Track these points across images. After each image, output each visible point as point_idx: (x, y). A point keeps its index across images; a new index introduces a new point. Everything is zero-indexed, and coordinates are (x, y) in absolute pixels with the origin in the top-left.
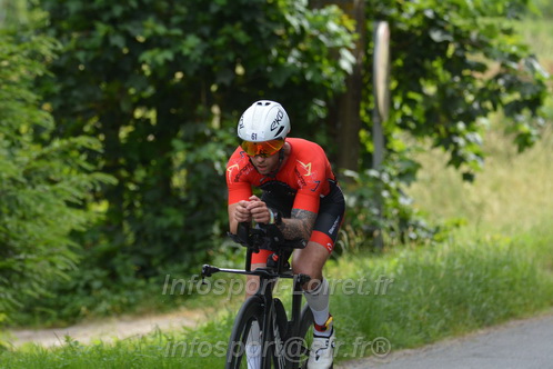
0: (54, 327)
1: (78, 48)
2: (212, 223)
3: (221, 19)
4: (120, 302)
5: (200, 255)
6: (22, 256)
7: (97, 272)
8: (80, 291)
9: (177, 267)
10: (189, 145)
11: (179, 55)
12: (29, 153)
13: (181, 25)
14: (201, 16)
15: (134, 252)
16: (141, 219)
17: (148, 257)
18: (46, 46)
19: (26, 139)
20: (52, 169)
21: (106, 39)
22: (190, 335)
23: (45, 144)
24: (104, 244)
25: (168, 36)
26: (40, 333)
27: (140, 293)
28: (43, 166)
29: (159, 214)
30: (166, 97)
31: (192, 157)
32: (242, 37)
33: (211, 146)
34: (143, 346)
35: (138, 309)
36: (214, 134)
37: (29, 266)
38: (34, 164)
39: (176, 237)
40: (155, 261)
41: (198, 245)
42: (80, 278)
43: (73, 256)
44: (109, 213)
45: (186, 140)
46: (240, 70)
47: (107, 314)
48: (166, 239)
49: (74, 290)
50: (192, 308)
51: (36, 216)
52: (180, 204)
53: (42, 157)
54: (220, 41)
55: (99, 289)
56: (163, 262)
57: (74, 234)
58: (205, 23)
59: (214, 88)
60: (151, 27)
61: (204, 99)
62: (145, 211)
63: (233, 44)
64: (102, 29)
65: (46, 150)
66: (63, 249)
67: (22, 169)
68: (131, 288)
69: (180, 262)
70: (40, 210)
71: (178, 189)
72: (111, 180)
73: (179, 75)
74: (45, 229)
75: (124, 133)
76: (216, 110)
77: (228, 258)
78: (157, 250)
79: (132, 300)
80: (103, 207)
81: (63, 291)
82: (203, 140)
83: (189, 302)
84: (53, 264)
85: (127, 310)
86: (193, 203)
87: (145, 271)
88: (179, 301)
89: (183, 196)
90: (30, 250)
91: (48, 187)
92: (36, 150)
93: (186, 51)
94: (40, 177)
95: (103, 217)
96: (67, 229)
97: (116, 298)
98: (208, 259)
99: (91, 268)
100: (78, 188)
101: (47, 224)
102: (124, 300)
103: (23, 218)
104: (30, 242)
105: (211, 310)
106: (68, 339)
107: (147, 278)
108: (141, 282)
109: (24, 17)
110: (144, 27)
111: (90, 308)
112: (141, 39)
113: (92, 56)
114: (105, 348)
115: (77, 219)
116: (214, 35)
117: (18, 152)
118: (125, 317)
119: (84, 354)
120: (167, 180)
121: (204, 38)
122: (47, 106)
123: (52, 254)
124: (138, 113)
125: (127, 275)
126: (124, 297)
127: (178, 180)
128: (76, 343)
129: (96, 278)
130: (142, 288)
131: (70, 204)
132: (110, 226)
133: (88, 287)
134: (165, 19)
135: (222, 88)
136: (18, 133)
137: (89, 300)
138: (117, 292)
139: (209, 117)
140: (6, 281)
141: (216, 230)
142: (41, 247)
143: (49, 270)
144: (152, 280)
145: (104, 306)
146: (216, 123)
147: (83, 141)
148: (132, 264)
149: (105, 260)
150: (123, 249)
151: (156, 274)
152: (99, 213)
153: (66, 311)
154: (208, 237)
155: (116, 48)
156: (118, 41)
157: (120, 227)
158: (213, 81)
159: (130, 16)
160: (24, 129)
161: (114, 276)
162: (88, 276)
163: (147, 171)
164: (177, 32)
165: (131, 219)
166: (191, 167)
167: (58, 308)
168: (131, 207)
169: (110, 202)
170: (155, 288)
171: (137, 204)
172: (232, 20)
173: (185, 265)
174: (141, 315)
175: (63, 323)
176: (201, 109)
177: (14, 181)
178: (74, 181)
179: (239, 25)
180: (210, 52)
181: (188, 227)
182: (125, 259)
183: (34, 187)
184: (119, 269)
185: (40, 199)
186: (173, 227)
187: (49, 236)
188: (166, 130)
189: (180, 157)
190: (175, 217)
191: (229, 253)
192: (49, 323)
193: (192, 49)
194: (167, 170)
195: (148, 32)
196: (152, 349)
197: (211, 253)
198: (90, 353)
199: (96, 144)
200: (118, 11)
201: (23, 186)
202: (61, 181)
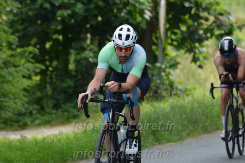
0: (16, 130)
4: (45, 120)
6: (2, 99)
7: (35, 106)
8: (27, 115)
9: (70, 105)
10: (77, 52)
11: (74, 12)
12: (5, 54)
15: (52, 98)
16: (55, 84)
17: (58, 100)
20: (16, 61)
21: (42, 5)
22: (76, 135)
23: (14, 50)
24: (38, 94)
25: (68, 3)
26: (10, 133)
27: (54, 116)
28: (12, 59)
29: (62, 81)
30: (66, 29)
31: (78, 57)
32: (101, 4)
33: (87, 52)
34: (55, 140)
35: (53, 123)
36: (88, 46)
37: (5, 104)
38: (8, 59)
39: (70, 91)
40: (61, 102)
42: (27, 109)
43: (26, 99)
44: (41, 80)
45: (76, 49)
46: (100, 19)
47: (39, 125)
48: (66, 92)
49: (24, 114)
51: (8, 82)
52: (72, 77)
53: (12, 56)
54: (92, 6)
55: (36, 114)
56: (64, 103)
57: (25, 90)
59: (88, 26)
61: (84, 31)
62: (57, 80)
63: (97, 7)
64: (40, 1)
65: (14, 52)
66: (21, 95)
67: (3, 61)
68: (50, 114)
69: (72, 102)
70: (10, 79)
71: (71, 71)
73: (73, 21)
74: (12, 87)
75: (48, 45)
76: (89, 36)
78: (62, 97)
79: (50, 119)
80: (38, 78)
81: (20, 114)
82: (83, 49)
83: (76, 120)
84: (15, 103)
85: (48, 123)
86: (79, 77)
87: (56, 106)
88: (71, 120)
89: (73, 73)
90: (5, 96)
91: (13, 69)
92: (9, 52)
93: (77, 10)
94: (11, 65)
95: (38, 82)
96: (22, 87)
97: (43, 118)
99: (32, 104)
100: (28, 70)
101: (13, 85)
102: (47, 119)
103: (2, 82)
104: (6, 93)
106: (21, 136)
107: (57, 109)
108: (54, 111)
111: (32, 122)
112: (57, 4)
113: (35, 12)
114: (38, 140)
115: (26, 83)
116: (89, 3)
117: (0, 53)
118: (47, 126)
119: (29, 142)
120: (66, 66)
121: (84, 4)
123: (15, 98)
124: (54, 37)
125: (48, 107)
126: (47, 117)
127: (72, 67)
128: (26, 137)
129: (34, 109)
130: (55, 114)
131: (24, 77)
132: (41, 86)
133: (31, 113)
135: (92, 26)
137: (31, 119)
138: (43, 115)
139: (86, 39)
142: (11, 96)
143: (14, 106)
144: (60, 110)
145: (37, 122)
147: (31, 48)
148: (51, 103)
149: (38, 101)
150: (47, 96)
151: (61, 108)
152: (36, 81)
153: (21, 123)
155: (46, 9)
156: (47, 6)
157: (45, 87)
158: (88, 22)
161: (42, 108)
162: (31, 108)
163: (58, 62)
164: (73, 1)
165: (51, 83)
166: (78, 62)
167: (18, 122)
168: (51, 78)
170: (60, 114)
171: (54, 77)
174: (54, 125)
175: (19, 128)
176: (82, 36)
178: (26, 66)
180: (87, 10)
181: (76, 87)
182: (47, 101)
183: (7, 68)
184: (45, 105)
185: (10, 74)
186: (69, 87)
187: (13, 90)
189: (73, 57)
190: (70, 83)
192: (13, 128)
193: (80, 9)
194: (67, 62)
195: (60, 2)
196: (59, 141)
198: (32, 142)
199: (36, 50)
201: (3, 68)
202: (20, 66)
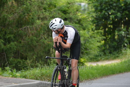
0: (95, 62)
1: (100, 15)
2: (122, 44)
3: (124, 10)
5: (120, 50)
6: (90, 50)
8: (99, 56)
9: (116, 52)
12: (91, 33)
13: (117, 11)
14: (120, 9)
15: (108, 49)
16: (110, 44)
17: (111, 50)
18: (94, 15)
19: (91, 30)
20: (95, 36)
21: (104, 14)
22: (118, 64)
23: (94, 31)
24: (103, 48)
25: (115, 13)
26: (93, 63)
27: (109, 57)
28: (93, 35)
29: (113, 43)
30: (114, 23)
31: (118, 33)
32: (127, 13)
33: (122, 31)
34: (110, 66)
36: (122, 29)
37: (91, 52)
38: (92, 35)
39: (116, 47)
40: (112, 51)
41: (119, 48)
42: (99, 54)
43: (98, 50)
44: (105, 43)
45: (117, 30)
46: (127, 19)
47: (104, 60)
48: (114, 47)
49: (98, 56)
50: (118, 59)
51: (92, 44)
52: (116, 41)
53: (93, 34)
54: (124, 14)
55: (103, 56)
56: (113, 51)
57: (98, 47)
58: (121, 10)
59: (122, 22)
60: (112, 11)
61: (121, 23)
62: (110, 42)
63: (126, 14)
64: (104, 12)
65: (94, 32)
66: (97, 49)
68: (108, 56)
69: (116, 51)
70: (93, 42)
71: (116, 39)
72: (105, 38)
73: (116, 20)
75: (107, 29)
76: (123, 25)
77: (124, 51)
78: (112, 49)
79: (108, 58)
80: (103, 42)
81: (97, 56)
82: (120, 30)
84: (95, 52)
85: (107, 59)
86: (119, 41)
87: (110, 53)
88: (116, 58)
89: (117, 40)
90: (91, 49)
92: (92, 32)
93: (118, 15)
94: (93, 37)
95: (103, 44)
96: (97, 46)
97: (105, 57)
98: (121, 51)
100: (99, 39)
101: (94, 45)
103: (90, 44)
104: (91, 48)
105: (121, 60)
106: (97, 64)
107: (111, 54)
108: (110, 55)
109: (90, 10)
110: (111, 11)
112: (110, 13)
113: (102, 16)
114: (103, 66)
115: (99, 44)
116: (123, 12)
117: (89, 32)
118: (107, 60)
120: (114, 37)
121: (121, 13)
122: (95, 25)
123: (94, 50)
124: (109, 26)
125: (107, 53)
126: (107, 57)
127: (116, 37)
128: (98, 65)
129: (102, 54)
130: (110, 56)
131: (98, 42)
133: (101, 55)
134: (114, 10)
135: (124, 22)
136: (89, 30)
137: (101, 58)
138: (105, 56)
139: (121, 27)
140: (87, 54)
141: (122, 45)
142: (93, 49)
143: (94, 53)
144: (112, 54)
146: (123, 28)
147: (100, 31)
148: (108, 52)
149: (103, 51)
150: (106, 49)
151: (112, 53)
152: (103, 43)
153: (97, 59)
154: (121, 47)
155: (106, 15)
156: (107, 14)
157: (106, 45)
158: (122, 20)
159: (108, 9)
160: (90, 29)
161: (105, 54)
162: (101, 53)
163: (111, 36)
164: (116, 12)
165: (108, 44)
166: (118, 35)
167: (95, 59)
168: (108, 42)
169: (105, 41)
170: (112, 56)
171: (109, 41)
172: (126, 10)
173: (117, 52)
174: (110, 60)
176: (120, 25)
177: (88, 38)
178: (99, 37)
179: (127, 11)
180: (122, 15)
181: (118, 45)
182: (107, 51)
183: (92, 39)
184: (106, 52)
185: (93, 40)
186: (115, 45)
187: (94, 47)
188: (114, 29)
189: (116, 33)
190: (115, 43)
191: (125, 50)
193: (119, 15)
194: (114, 35)
195: (112, 12)
196: (111, 66)
197: (122, 50)
199: (102, 31)
200: (106, 9)
201: (90, 38)
202: (96, 38)
